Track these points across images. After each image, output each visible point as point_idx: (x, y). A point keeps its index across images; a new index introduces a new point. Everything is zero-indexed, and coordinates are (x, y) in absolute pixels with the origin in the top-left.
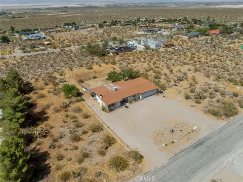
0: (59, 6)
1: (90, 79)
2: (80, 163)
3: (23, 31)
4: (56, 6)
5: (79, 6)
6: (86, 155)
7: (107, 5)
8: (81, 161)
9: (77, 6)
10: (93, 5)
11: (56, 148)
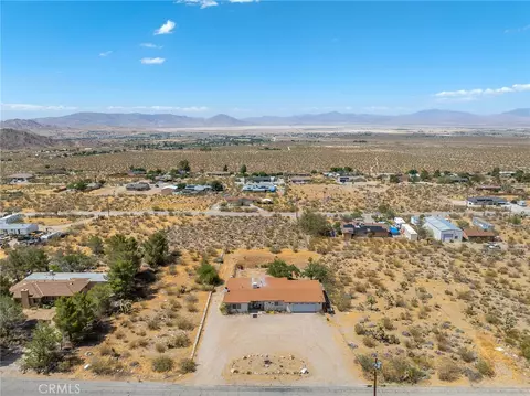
0: (356, 131)
1: (257, 267)
2: (131, 349)
3: (255, 174)
4: (350, 131)
5: (396, 132)
6: (144, 345)
7: (457, 133)
8: (133, 347)
9: (390, 132)
10: (427, 132)
11: (127, 328)
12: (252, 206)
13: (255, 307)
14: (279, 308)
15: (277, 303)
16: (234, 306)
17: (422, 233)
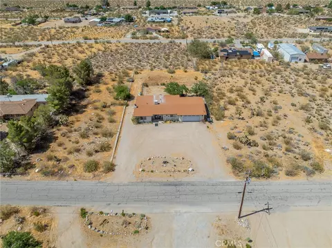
1: (158, 84)
2: (69, 154)
3: (156, 8)
6: (78, 151)
8: (70, 153)
11: (65, 137)
12: (155, 34)
13: (156, 118)
14: (173, 119)
15: (172, 116)
16: (142, 118)
17: (276, 56)
